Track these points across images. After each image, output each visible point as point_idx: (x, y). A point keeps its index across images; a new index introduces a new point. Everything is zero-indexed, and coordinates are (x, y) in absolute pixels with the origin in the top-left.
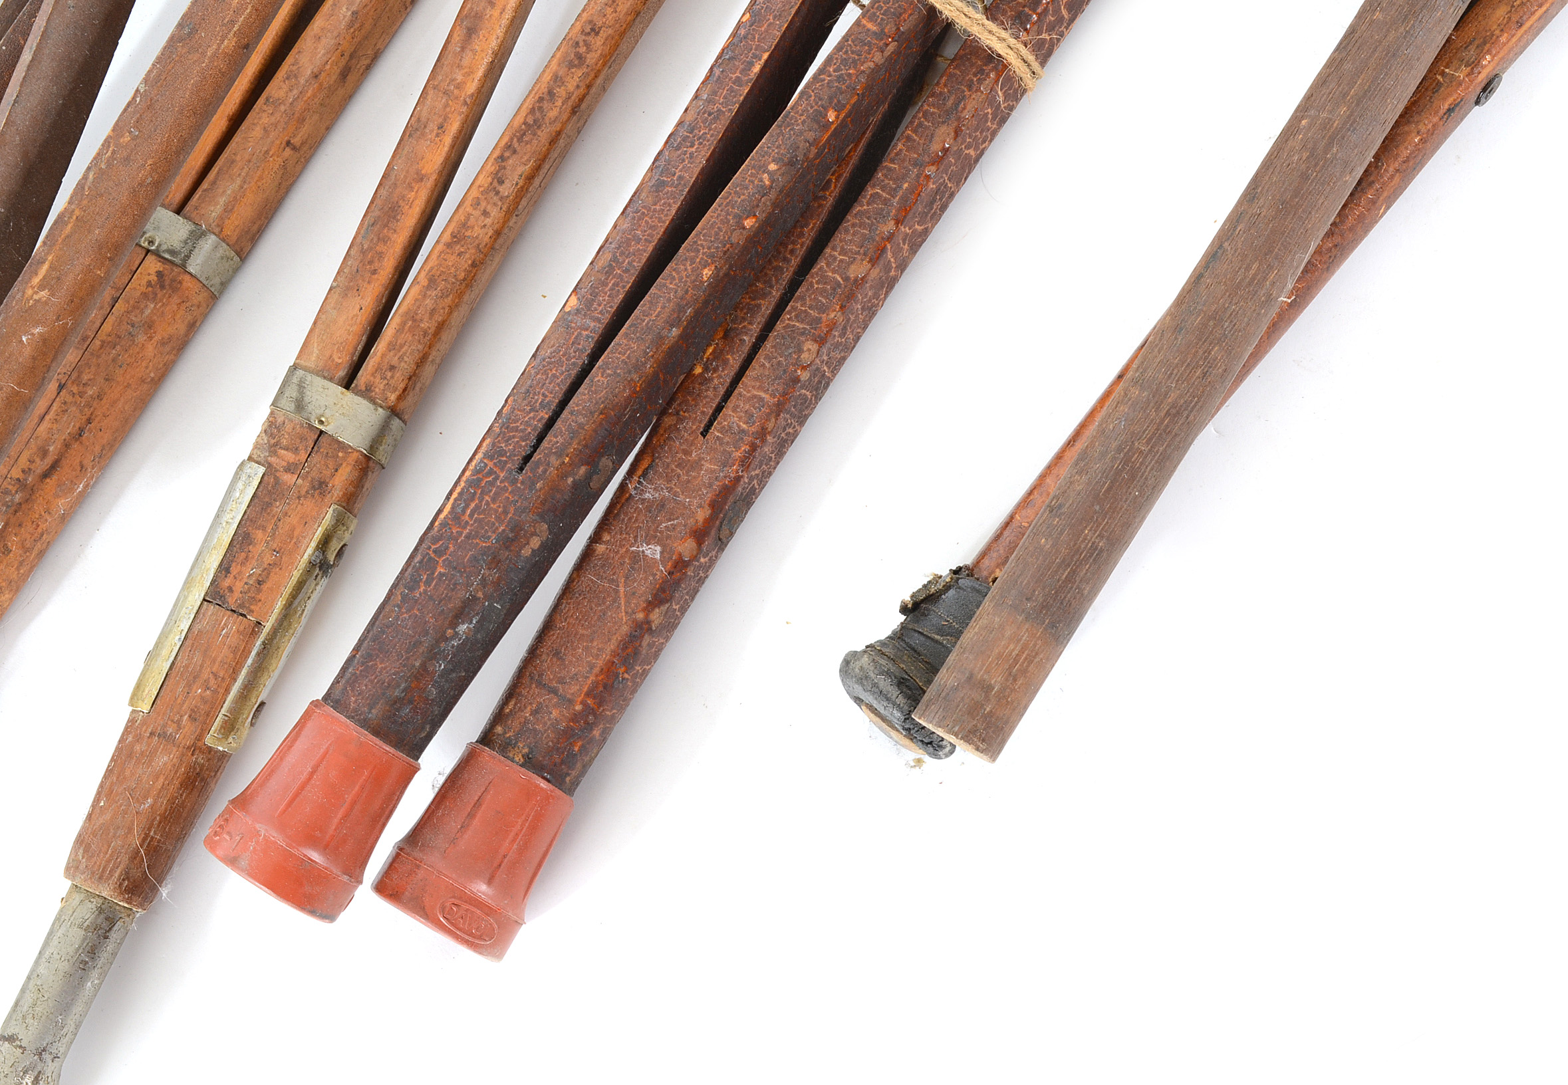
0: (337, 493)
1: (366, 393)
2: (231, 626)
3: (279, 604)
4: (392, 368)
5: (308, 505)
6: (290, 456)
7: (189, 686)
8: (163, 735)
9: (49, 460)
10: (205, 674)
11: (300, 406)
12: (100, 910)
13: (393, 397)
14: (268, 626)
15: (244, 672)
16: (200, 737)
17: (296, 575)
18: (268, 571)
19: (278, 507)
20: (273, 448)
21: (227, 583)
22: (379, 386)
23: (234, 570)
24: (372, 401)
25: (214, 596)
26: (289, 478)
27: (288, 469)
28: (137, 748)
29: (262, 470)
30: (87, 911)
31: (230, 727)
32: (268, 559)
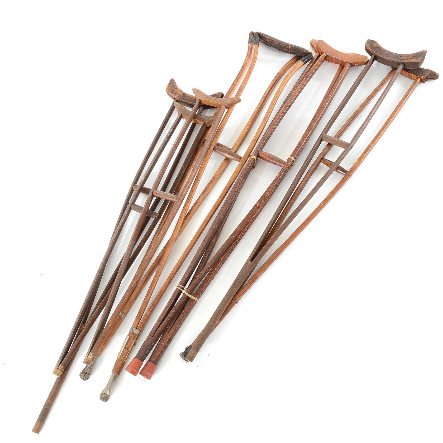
0: (136, 338)
1: (138, 329)
2: (126, 350)
3: (131, 348)
4: (140, 327)
5: (133, 340)
6: (131, 335)
7: (123, 356)
8: (120, 360)
9: (109, 335)
10: (124, 355)
11: (132, 331)
12: (115, 376)
13: (140, 330)
14: (130, 350)
15: (127, 355)
16: (124, 360)
17: (132, 346)
18: (129, 346)
19: (130, 340)
20: (130, 334)
21: (126, 347)
22: (139, 329)
23: (127, 345)
24: (139, 330)
25: (125, 348)
26: (131, 337)
27: (131, 336)
28: (118, 361)
29: (129, 336)
30: (114, 376)
31: (126, 359)
32: (130, 344)
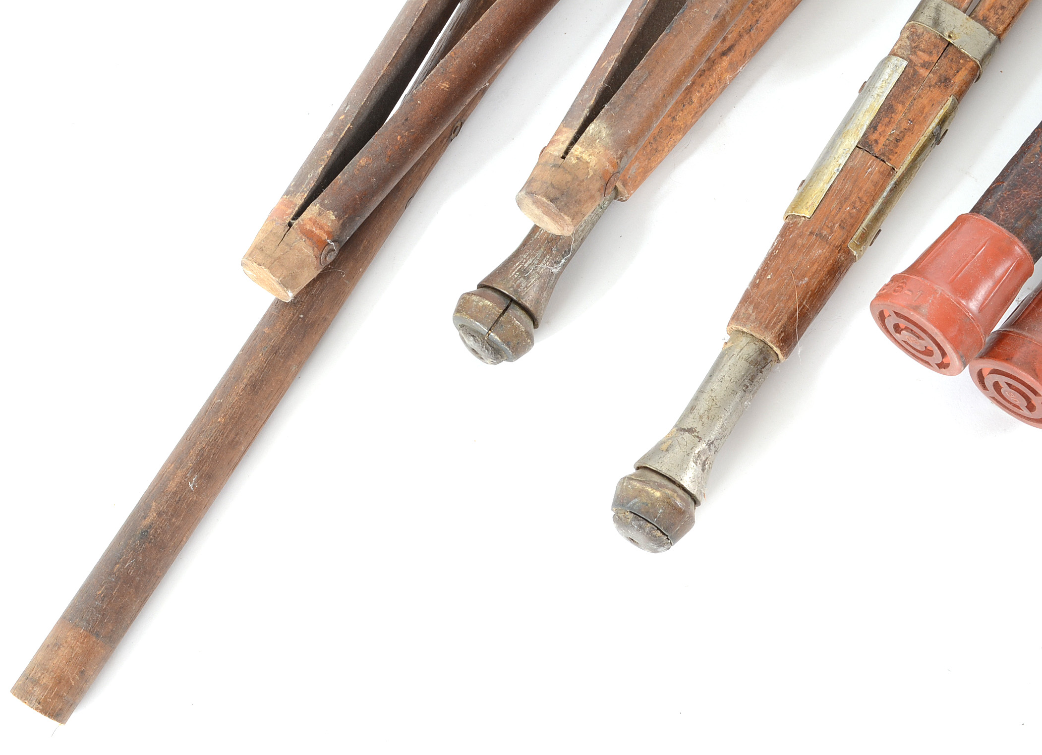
0: (956, 88)
1: (984, 21)
2: (875, 168)
3: (909, 158)
4: (1003, 8)
5: (936, 92)
6: (926, 57)
7: (841, 204)
8: (819, 235)
9: (727, 44)
10: (853, 198)
11: (936, 23)
12: (761, 352)
13: (1001, 28)
14: (900, 172)
15: (880, 201)
16: (845, 241)
17: (923, 139)
18: (904, 133)
19: (914, 91)
20: (914, 50)
21: (874, 136)
22: (993, 19)
23: (880, 128)
24: (987, 28)
25: (865, 145)
26: (923, 72)
27: (924, 65)
28: (800, 241)
29: (905, 63)
30: (748, 349)
31: (864, 238)
32: (905, 125)
